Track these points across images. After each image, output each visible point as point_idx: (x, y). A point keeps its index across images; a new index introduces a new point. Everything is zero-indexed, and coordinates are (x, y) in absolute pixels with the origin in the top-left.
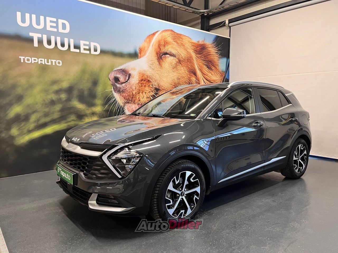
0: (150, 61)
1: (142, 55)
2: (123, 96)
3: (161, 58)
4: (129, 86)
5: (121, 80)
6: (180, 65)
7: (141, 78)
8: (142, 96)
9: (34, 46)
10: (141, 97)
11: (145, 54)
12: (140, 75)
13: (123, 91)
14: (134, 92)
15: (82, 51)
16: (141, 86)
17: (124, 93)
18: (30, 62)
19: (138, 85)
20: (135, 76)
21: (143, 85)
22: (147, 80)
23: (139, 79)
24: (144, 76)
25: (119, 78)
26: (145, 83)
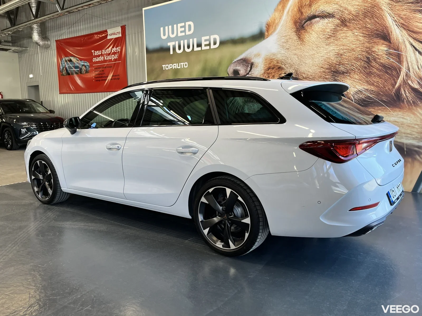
0: (284, 37)
1: (270, 32)
3: (303, 27)
5: (241, 73)
6: (345, 29)
7: (267, 66)
9: (171, 54)
11: (275, 30)
12: (266, 62)
15: (204, 48)
18: (168, 69)
20: (260, 65)
21: (271, 75)
22: (277, 67)
23: (265, 67)
24: (272, 63)
25: (239, 70)
26: (274, 72)
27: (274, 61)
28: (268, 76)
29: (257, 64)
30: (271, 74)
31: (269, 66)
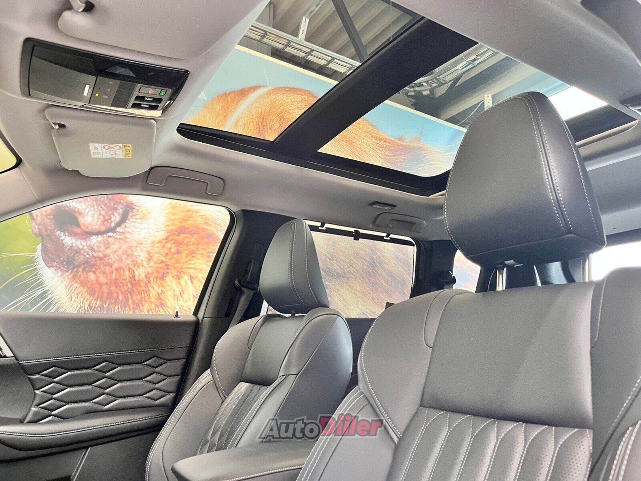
2: (83, 284)
4: (120, 247)
5: (87, 223)
7: (176, 223)
8: (175, 287)
10: (170, 293)
12: (174, 214)
13: (89, 265)
14: (140, 273)
16: (173, 250)
17: (94, 272)
19: (163, 247)
20: (153, 215)
21: (185, 248)
22: (203, 231)
23: (168, 226)
24: (192, 219)
25: (80, 214)
26: (194, 244)
27: (196, 215)
28: (178, 250)
29: (145, 212)
30: (187, 246)
31: (183, 224)
